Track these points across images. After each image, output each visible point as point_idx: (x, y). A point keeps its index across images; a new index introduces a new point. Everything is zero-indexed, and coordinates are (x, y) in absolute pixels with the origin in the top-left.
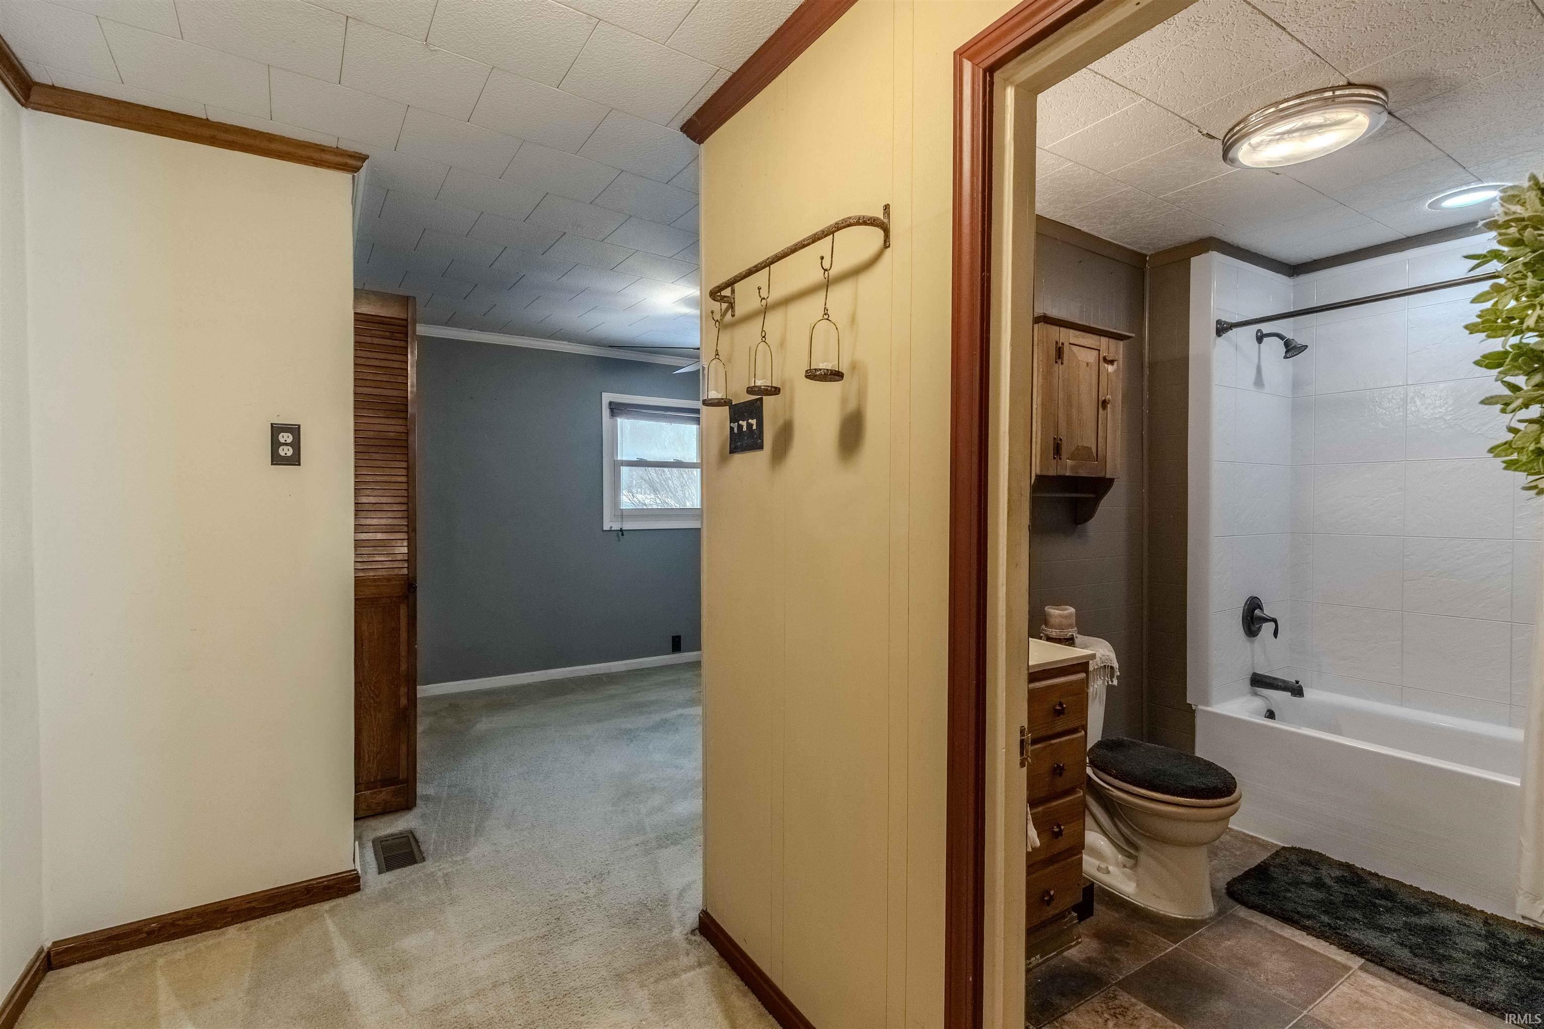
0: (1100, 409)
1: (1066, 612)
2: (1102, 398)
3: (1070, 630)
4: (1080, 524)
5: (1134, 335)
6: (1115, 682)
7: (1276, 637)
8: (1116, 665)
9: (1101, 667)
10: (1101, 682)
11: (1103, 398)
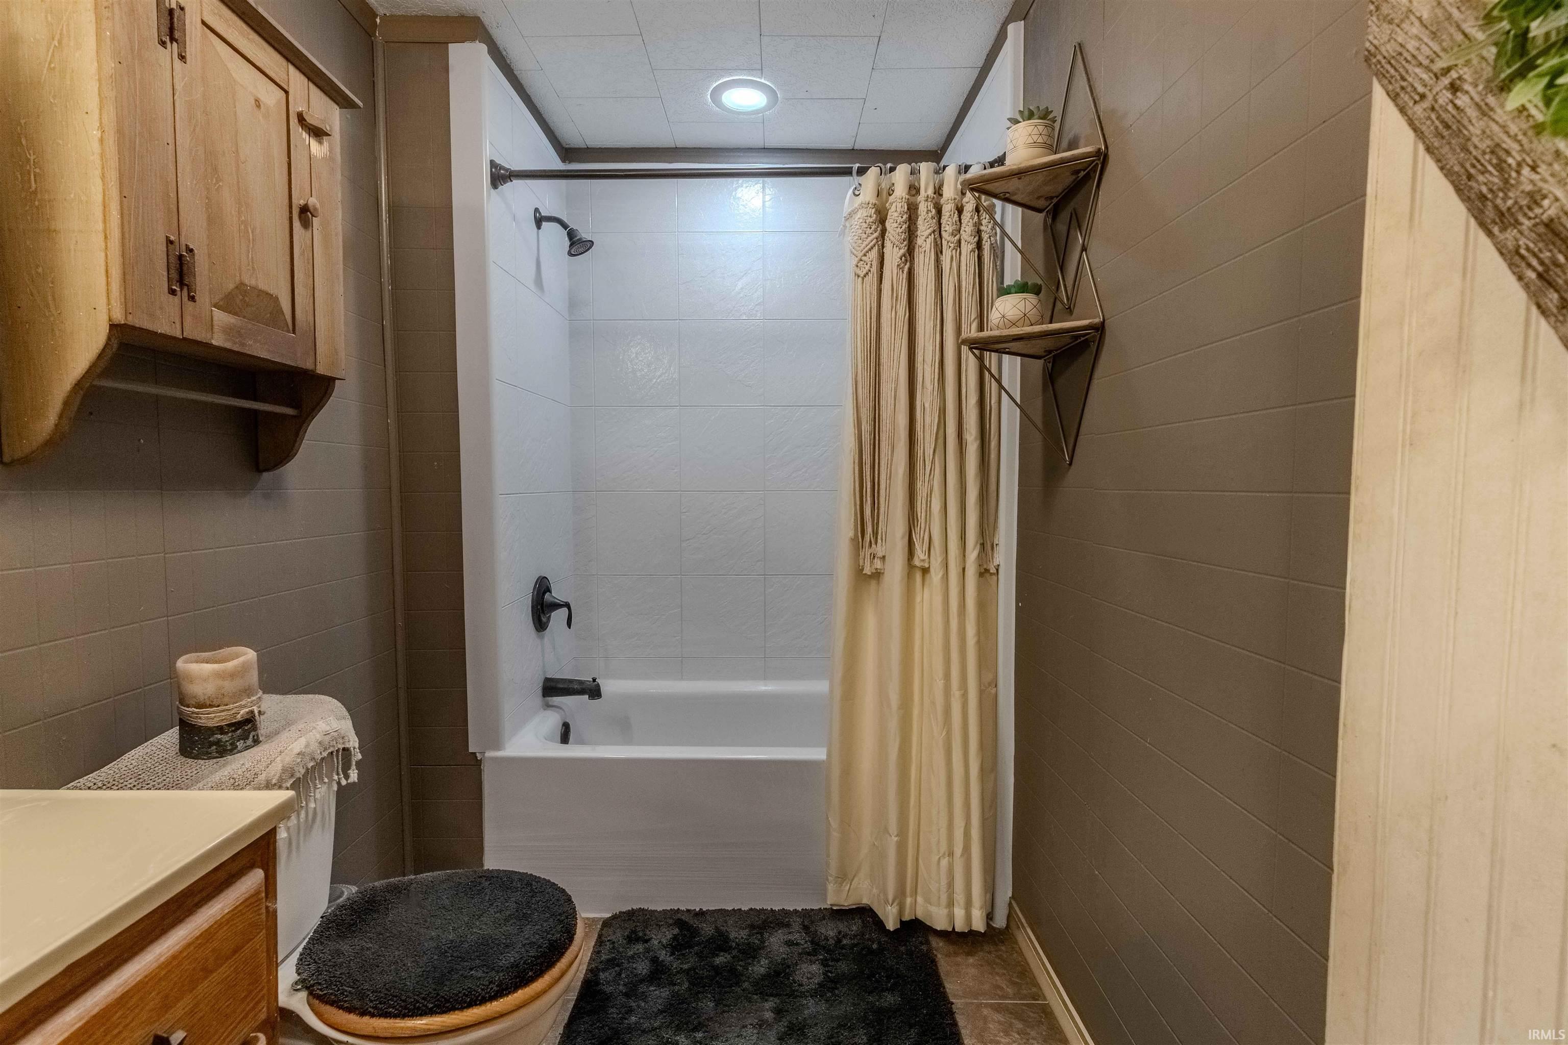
0: (297, 224)
1: (230, 665)
2: (298, 201)
3: (243, 703)
4: (267, 470)
5: (361, 104)
6: (354, 775)
7: (569, 627)
8: (353, 742)
9: (323, 759)
10: (324, 788)
11: (302, 202)
